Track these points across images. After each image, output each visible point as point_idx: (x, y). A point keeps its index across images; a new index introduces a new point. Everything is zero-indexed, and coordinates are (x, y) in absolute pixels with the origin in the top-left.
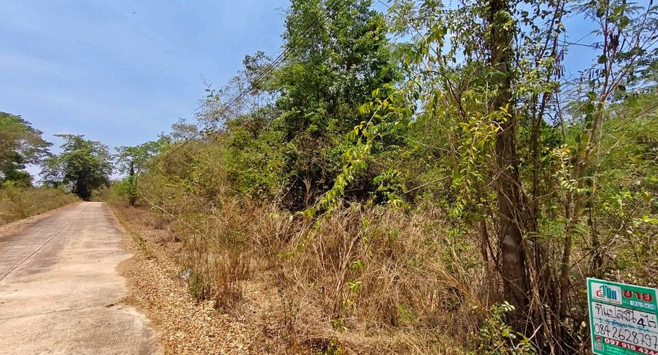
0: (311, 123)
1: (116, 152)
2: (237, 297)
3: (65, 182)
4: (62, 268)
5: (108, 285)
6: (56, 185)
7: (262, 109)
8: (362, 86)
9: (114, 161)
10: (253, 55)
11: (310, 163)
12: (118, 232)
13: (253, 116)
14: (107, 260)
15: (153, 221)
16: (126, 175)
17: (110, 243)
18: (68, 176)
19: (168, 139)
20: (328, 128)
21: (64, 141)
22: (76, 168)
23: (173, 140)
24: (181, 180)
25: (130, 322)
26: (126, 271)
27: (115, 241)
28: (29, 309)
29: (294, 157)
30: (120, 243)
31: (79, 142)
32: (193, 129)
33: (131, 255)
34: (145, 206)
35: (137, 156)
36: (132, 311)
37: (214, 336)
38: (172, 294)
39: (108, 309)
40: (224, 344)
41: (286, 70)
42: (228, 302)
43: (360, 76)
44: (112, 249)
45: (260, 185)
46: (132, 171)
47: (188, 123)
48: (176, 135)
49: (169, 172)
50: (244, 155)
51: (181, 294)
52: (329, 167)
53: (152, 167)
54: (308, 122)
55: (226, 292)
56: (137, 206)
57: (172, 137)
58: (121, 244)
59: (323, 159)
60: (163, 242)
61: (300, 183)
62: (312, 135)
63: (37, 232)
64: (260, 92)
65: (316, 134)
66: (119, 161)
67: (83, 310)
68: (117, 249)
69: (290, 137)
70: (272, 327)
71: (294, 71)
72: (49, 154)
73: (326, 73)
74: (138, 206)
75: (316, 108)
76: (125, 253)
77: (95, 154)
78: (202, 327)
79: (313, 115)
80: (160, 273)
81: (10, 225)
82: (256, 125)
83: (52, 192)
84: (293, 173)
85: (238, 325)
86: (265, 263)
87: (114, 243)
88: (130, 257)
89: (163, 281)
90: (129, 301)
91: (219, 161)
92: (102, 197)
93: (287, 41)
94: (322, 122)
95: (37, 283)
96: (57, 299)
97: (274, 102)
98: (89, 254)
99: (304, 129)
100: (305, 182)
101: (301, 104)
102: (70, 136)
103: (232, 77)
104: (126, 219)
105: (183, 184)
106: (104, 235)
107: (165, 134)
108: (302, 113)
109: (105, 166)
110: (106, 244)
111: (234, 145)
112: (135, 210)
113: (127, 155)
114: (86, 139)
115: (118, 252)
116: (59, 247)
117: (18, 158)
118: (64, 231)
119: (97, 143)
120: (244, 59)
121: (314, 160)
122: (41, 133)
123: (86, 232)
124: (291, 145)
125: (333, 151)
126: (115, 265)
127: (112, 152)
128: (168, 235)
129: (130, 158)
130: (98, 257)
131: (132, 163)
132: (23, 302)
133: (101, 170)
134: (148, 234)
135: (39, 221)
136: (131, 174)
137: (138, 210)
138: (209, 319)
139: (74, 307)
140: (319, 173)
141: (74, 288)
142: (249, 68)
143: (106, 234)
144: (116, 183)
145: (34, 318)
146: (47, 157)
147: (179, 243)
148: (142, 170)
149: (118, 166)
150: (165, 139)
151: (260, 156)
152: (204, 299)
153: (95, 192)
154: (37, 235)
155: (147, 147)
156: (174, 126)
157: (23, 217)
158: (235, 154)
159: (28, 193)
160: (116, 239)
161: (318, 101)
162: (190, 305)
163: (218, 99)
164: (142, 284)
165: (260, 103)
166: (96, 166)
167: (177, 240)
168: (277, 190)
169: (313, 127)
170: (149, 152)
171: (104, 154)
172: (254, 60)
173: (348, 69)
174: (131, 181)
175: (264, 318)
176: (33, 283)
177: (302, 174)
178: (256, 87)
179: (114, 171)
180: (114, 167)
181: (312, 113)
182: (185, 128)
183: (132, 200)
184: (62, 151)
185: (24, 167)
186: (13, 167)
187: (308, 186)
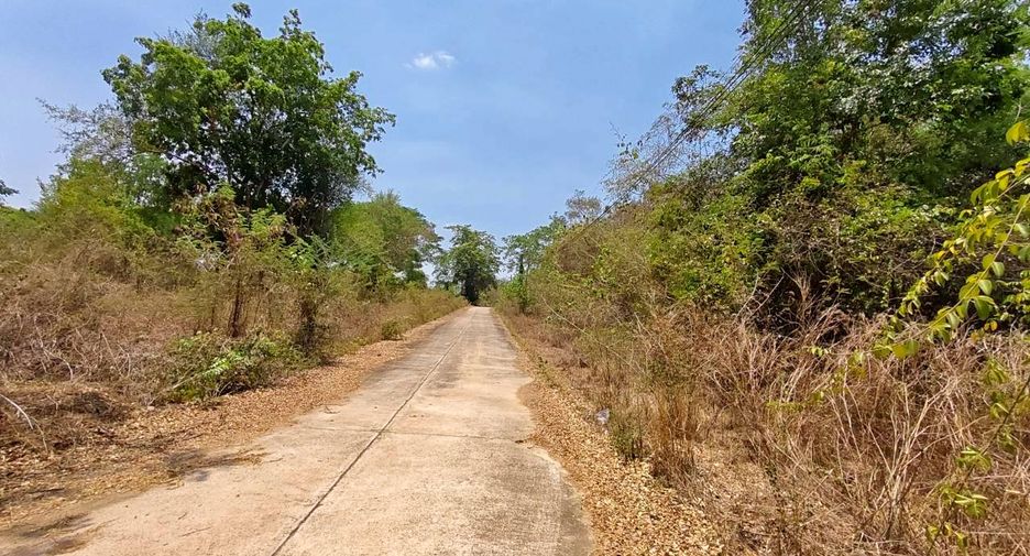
0: (805, 174)
1: (503, 244)
2: (686, 467)
3: (455, 282)
4: (465, 386)
5: (512, 414)
6: (447, 285)
7: (707, 162)
8: (924, 82)
9: (502, 255)
10: (688, 75)
11: (804, 248)
12: (511, 347)
13: (692, 174)
14: (506, 382)
15: (550, 337)
16: (515, 272)
17: (505, 361)
18: (457, 275)
19: (562, 221)
20: (842, 181)
21: (453, 234)
22: (464, 265)
23: (570, 223)
24: (583, 279)
25: (545, 468)
26: (530, 399)
27: (510, 358)
28: (445, 428)
29: (770, 238)
30: (514, 361)
31: (466, 235)
32: (594, 204)
33: (529, 380)
34: (538, 314)
35: (526, 247)
36: (543, 454)
37: (658, 519)
38: (588, 442)
39: (518, 446)
40: (676, 535)
41: (750, 87)
42: (671, 471)
43: (920, 63)
44: (508, 368)
45: (709, 287)
46: (522, 267)
47: (587, 196)
48: (572, 215)
49: (566, 269)
50: (677, 238)
51: (602, 445)
52: (849, 254)
53: (543, 261)
54: (796, 175)
55: (667, 454)
56: (528, 314)
57: (567, 219)
58: (517, 363)
59: (834, 241)
60: (565, 365)
61: (789, 285)
62: (808, 196)
63: (437, 341)
64: (701, 133)
65: (814, 195)
66: (507, 254)
67: (493, 441)
68: (513, 369)
69: (761, 203)
70: (754, 531)
71: (765, 88)
72: (441, 250)
73: (836, 75)
74: (531, 313)
75: (814, 145)
76: (523, 376)
77: (481, 247)
78: (638, 500)
79: (808, 160)
80: (570, 409)
81: (414, 330)
82: (697, 190)
83: (444, 294)
84: (770, 266)
85: (694, 512)
86: (725, 417)
87: (510, 362)
88: (528, 382)
89: (575, 422)
90: (538, 440)
91: (638, 251)
92: (490, 302)
93: (750, 36)
94: (827, 171)
95: (447, 400)
96: (467, 421)
97: (726, 147)
98: (487, 372)
99: (790, 187)
100: (798, 281)
101: (780, 142)
102: (458, 227)
103: (656, 117)
104: (519, 331)
105: (585, 285)
106: (498, 350)
107: (558, 215)
108: (785, 161)
109: (491, 261)
110: (501, 361)
111: (661, 224)
112: (526, 319)
113: (516, 246)
114: (472, 229)
115: (515, 373)
116: (458, 360)
117: (416, 257)
118: (459, 340)
119: (484, 233)
120: (674, 84)
121: (814, 242)
122: (434, 226)
123: (480, 345)
124: (764, 217)
125: (857, 223)
126: (516, 391)
127: (499, 243)
128: (571, 357)
129: (518, 250)
130: (495, 376)
131: (522, 256)
132: (439, 418)
133: (488, 267)
134: (546, 351)
135: (437, 328)
136: (521, 272)
137: (531, 320)
138: (646, 489)
139: (483, 436)
140: (824, 264)
141: (480, 412)
142: (682, 97)
143: (498, 349)
144: (503, 282)
145: (451, 439)
146: (439, 254)
147: (585, 370)
148: (533, 266)
149: (506, 262)
150: (558, 222)
151: (709, 239)
152: (634, 457)
153: (482, 294)
154: (436, 343)
155: (538, 235)
156: (569, 202)
157: (424, 322)
158: (665, 238)
159: (425, 295)
160: (511, 358)
161: (816, 132)
162: (616, 462)
163: (636, 156)
164: (550, 420)
165: (704, 153)
166: (482, 262)
167: (583, 365)
168: (744, 296)
169: (811, 182)
170: (540, 242)
171: (490, 247)
172: (691, 82)
173: (888, 53)
174: (520, 280)
175: (737, 511)
176: (442, 399)
177: (790, 269)
178: (695, 126)
179: (501, 268)
180: (501, 263)
181: (806, 156)
182: (585, 204)
183: (523, 307)
184: (451, 245)
185: (421, 266)
186: (412, 266)
187: (805, 290)
